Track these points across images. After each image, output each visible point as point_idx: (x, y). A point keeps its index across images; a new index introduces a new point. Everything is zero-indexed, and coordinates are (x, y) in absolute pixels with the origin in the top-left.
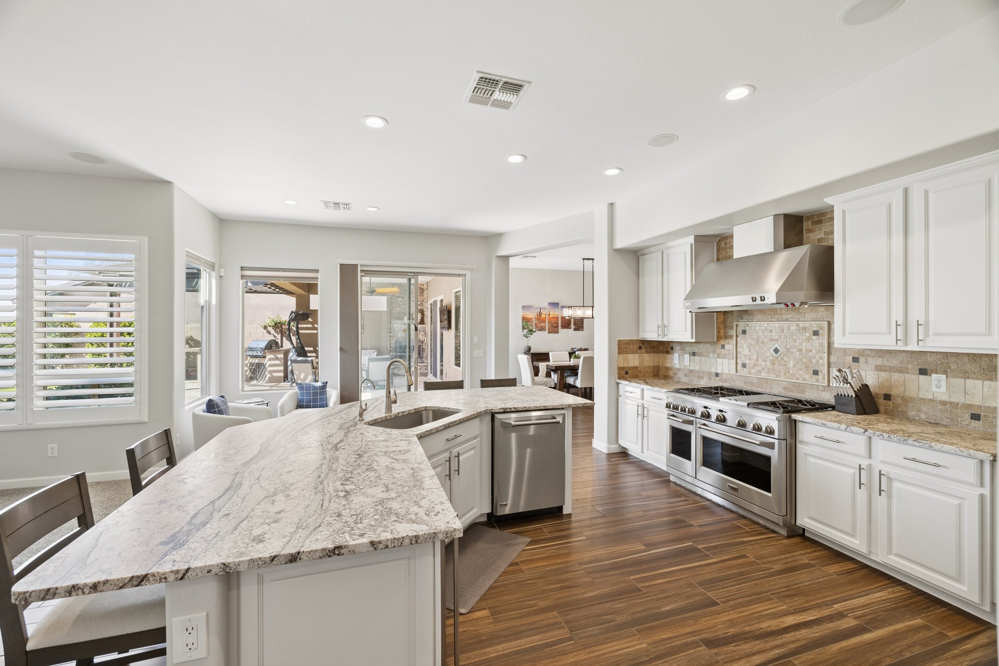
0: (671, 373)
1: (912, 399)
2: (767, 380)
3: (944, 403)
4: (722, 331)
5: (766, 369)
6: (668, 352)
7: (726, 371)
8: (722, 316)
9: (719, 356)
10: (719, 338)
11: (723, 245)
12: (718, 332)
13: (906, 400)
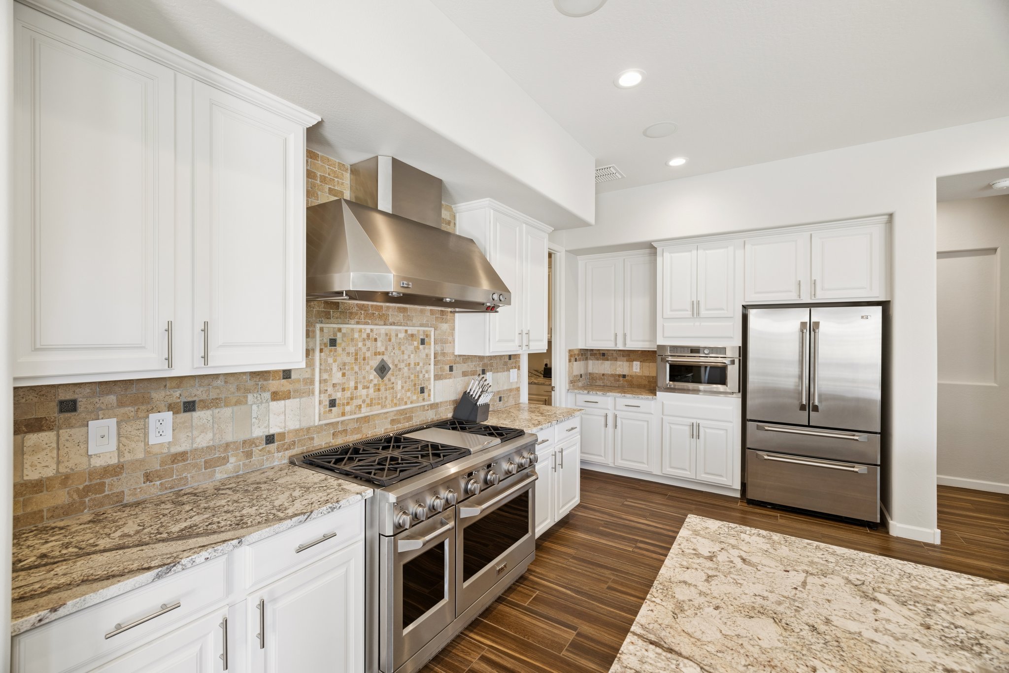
5: (368, 401)
9: (276, 396)
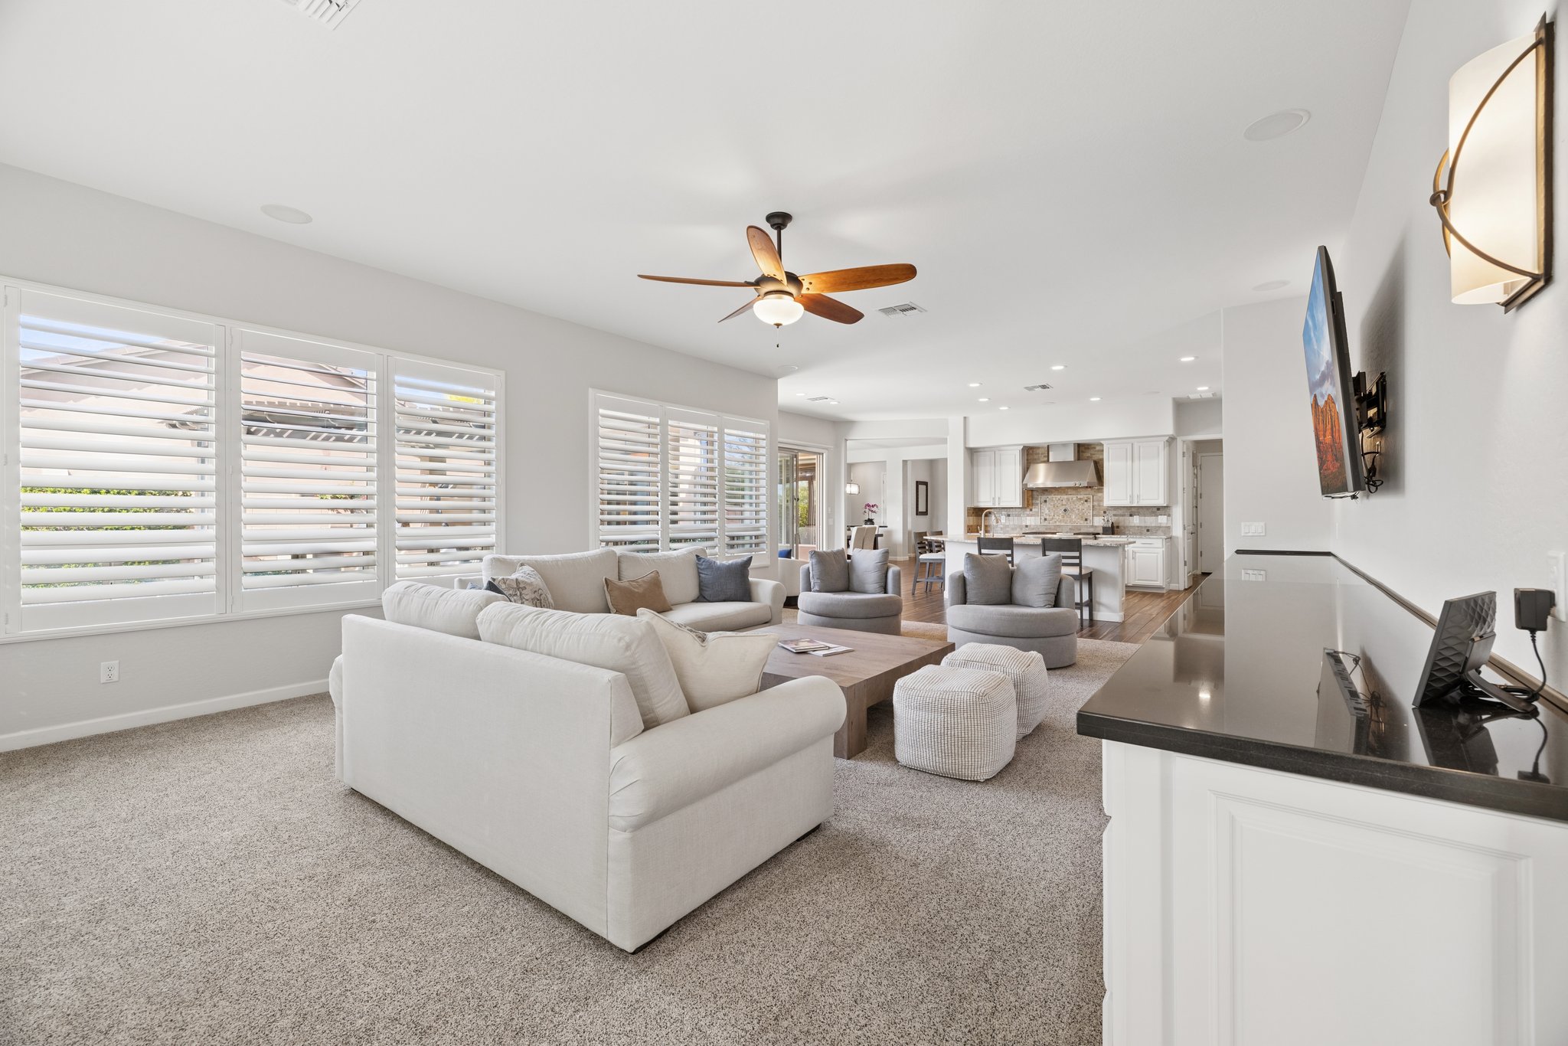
1: (1127, 527)
2: (1058, 526)
3: (1138, 527)
5: (1059, 520)
7: (1033, 524)
8: (1030, 493)
9: (1028, 515)
10: (1028, 505)
11: (1031, 452)
12: (1028, 502)
13: (1124, 527)
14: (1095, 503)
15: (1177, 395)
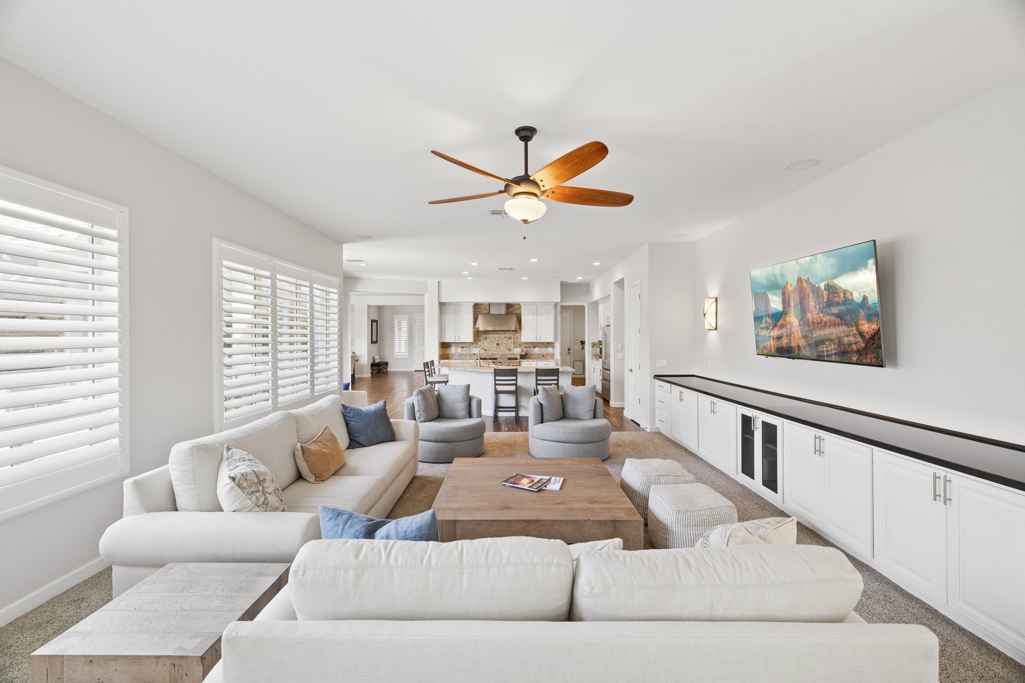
0: (450, 356)
2: (494, 354)
4: (476, 339)
5: (494, 350)
6: (448, 347)
8: (478, 333)
9: (475, 347)
11: (477, 307)
13: (531, 355)
14: (515, 340)
15: (562, 280)
